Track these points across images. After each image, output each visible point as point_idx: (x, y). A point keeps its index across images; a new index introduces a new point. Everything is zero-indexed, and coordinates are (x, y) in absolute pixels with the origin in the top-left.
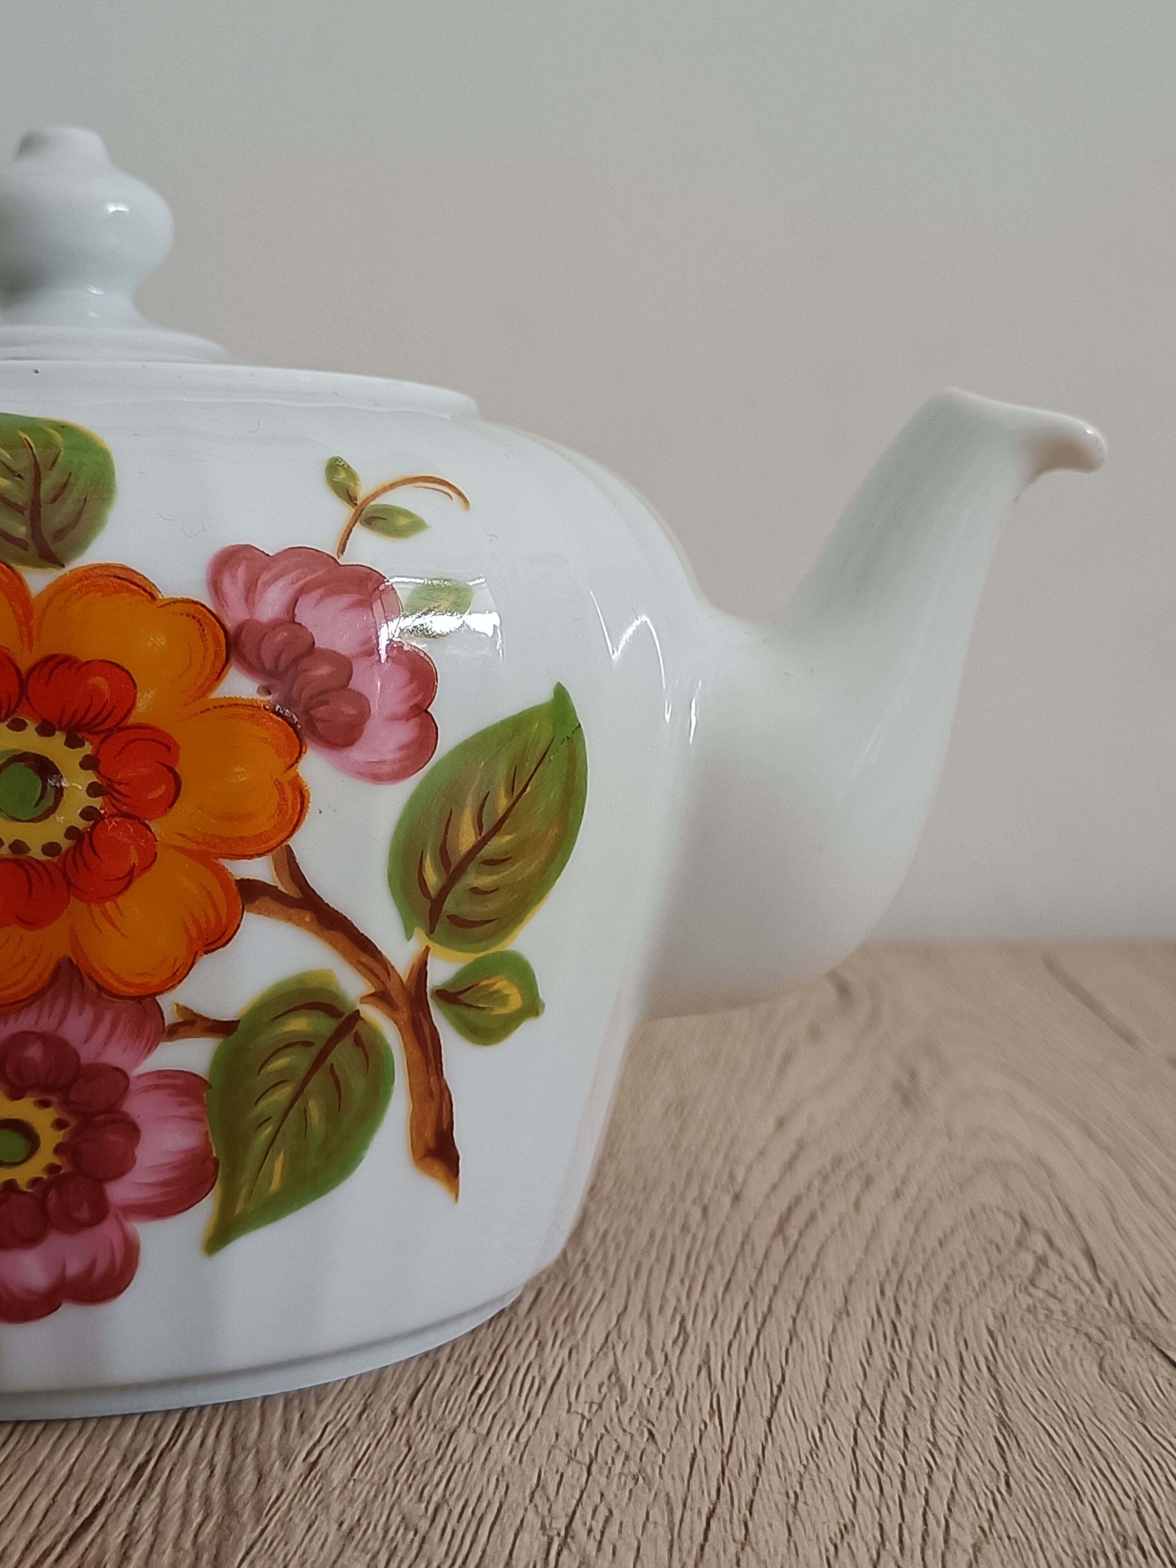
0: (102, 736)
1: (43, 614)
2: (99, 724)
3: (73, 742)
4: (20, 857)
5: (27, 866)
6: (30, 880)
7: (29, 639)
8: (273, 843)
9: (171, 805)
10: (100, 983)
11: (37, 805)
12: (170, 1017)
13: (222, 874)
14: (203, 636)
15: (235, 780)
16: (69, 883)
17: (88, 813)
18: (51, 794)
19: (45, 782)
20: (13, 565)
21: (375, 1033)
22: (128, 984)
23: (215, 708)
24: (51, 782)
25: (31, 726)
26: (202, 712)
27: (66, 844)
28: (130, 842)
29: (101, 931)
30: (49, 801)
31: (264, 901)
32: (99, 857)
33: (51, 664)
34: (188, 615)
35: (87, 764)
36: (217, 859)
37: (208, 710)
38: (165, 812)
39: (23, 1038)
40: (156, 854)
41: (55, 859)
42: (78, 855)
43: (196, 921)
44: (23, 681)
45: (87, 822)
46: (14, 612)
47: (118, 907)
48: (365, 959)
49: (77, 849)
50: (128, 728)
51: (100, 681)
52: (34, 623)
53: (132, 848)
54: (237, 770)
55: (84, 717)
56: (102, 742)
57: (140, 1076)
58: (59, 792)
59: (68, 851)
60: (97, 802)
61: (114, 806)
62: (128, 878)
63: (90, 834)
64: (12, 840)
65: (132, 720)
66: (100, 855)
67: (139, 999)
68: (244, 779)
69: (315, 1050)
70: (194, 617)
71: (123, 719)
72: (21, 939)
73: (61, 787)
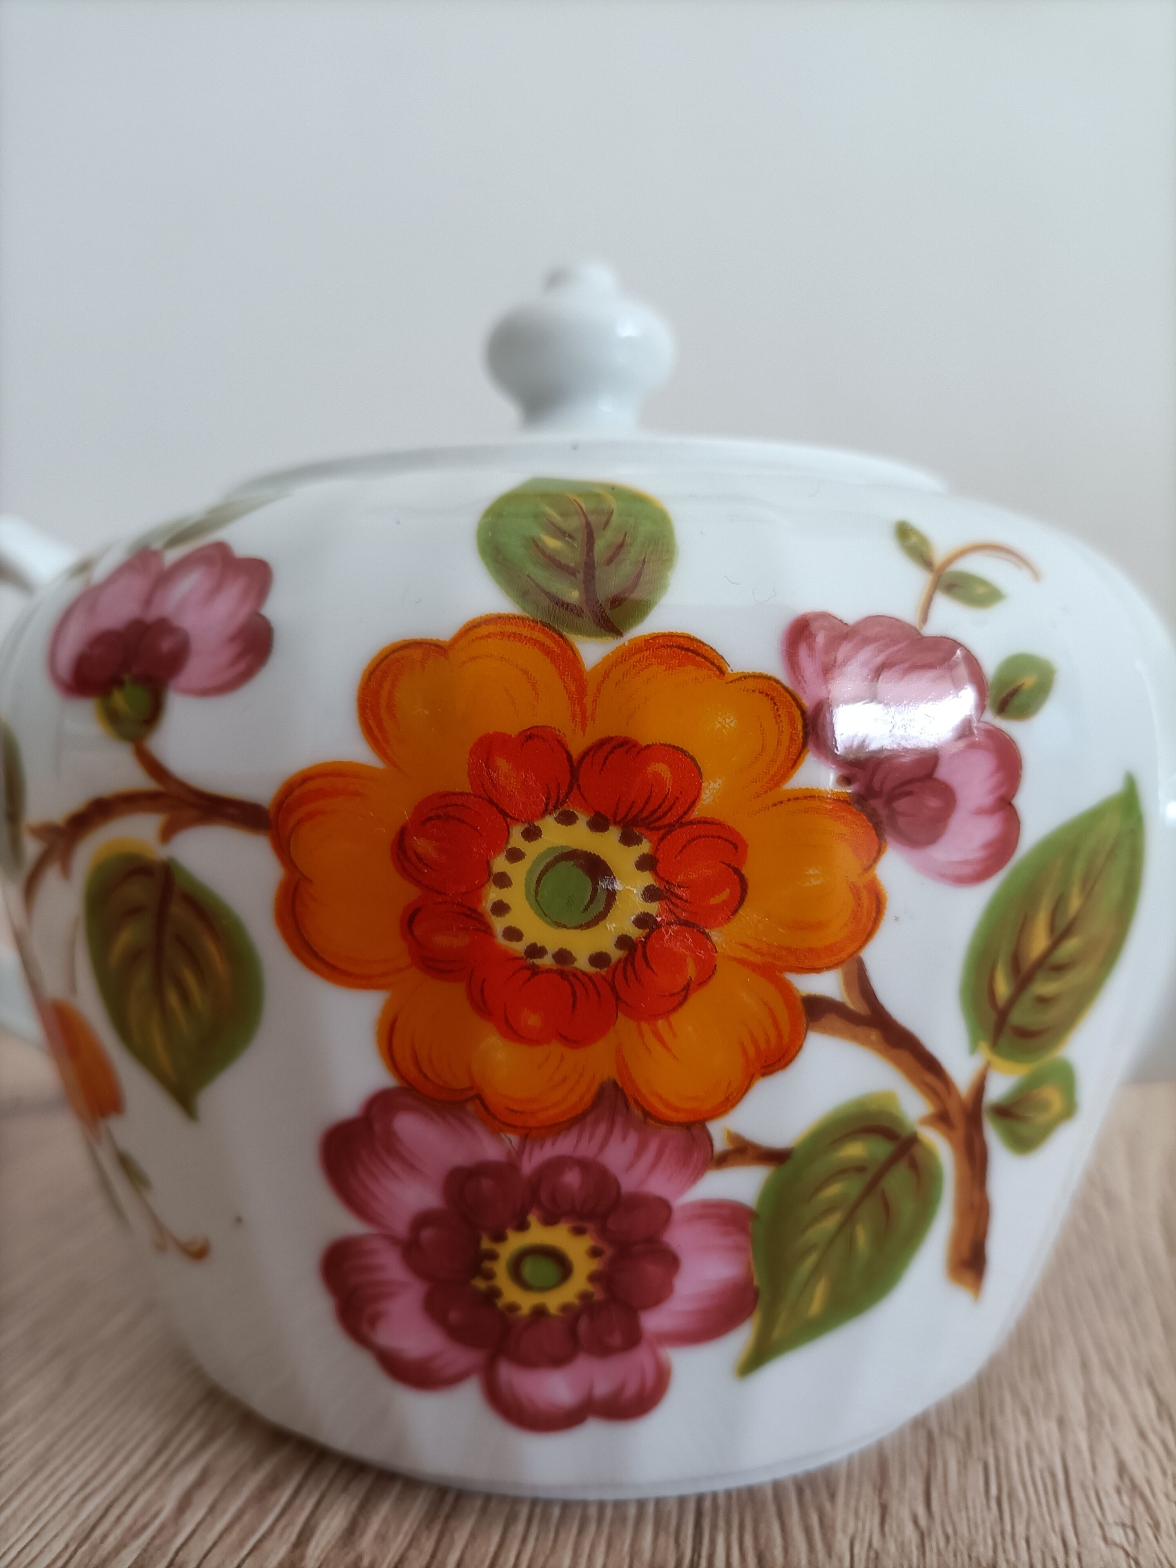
0: (662, 832)
1: (599, 690)
2: (659, 819)
3: (628, 839)
4: (567, 968)
5: (571, 978)
6: (574, 994)
7: (583, 718)
8: (844, 955)
9: (735, 912)
10: (647, 1108)
11: (586, 909)
12: (720, 1144)
13: (786, 990)
14: (777, 716)
15: (808, 884)
16: (618, 998)
17: (642, 921)
18: (602, 898)
19: (595, 883)
20: (564, 633)
21: (931, 1155)
22: (676, 1110)
23: (789, 800)
24: (603, 885)
25: (583, 820)
26: (775, 805)
27: (616, 954)
28: (688, 953)
29: (650, 1052)
30: (599, 905)
31: (832, 1019)
32: (652, 969)
33: (607, 748)
34: (761, 693)
35: (645, 863)
36: (781, 972)
37: (781, 802)
38: (728, 920)
39: (558, 1165)
40: (715, 966)
41: (603, 972)
42: (629, 967)
43: (755, 1042)
44: (574, 768)
45: (641, 931)
46: (565, 687)
47: (670, 1025)
48: (930, 1078)
49: (629, 961)
50: (691, 823)
51: (662, 769)
52: (588, 701)
53: (690, 961)
54: (811, 872)
55: (642, 811)
56: (662, 839)
57: (683, 1207)
58: (611, 895)
59: (619, 961)
60: (653, 908)
61: (671, 911)
62: (684, 993)
63: (644, 944)
64: (556, 949)
65: (696, 814)
66: (654, 967)
67: (687, 1126)
68: (818, 882)
69: (868, 1177)
70: (767, 695)
71: (685, 813)
72: (562, 1058)
73: (614, 890)
